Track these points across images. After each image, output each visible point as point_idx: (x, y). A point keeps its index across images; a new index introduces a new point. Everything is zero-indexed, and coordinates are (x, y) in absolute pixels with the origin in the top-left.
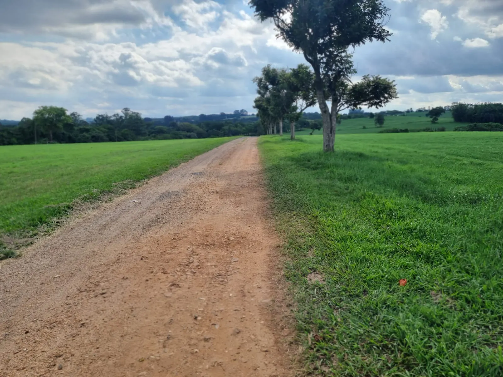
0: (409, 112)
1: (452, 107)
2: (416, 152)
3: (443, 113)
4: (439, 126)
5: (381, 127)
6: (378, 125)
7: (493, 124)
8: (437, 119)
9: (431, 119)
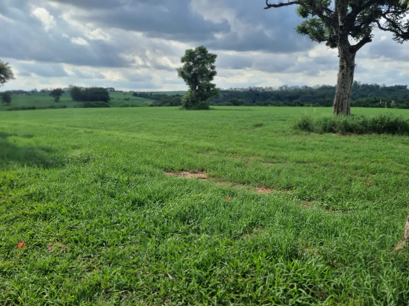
0: (34, 92)
1: (69, 89)
2: (41, 126)
3: (63, 94)
4: (62, 104)
5: (9, 105)
6: (5, 103)
7: (100, 102)
8: (59, 99)
9: (54, 99)
